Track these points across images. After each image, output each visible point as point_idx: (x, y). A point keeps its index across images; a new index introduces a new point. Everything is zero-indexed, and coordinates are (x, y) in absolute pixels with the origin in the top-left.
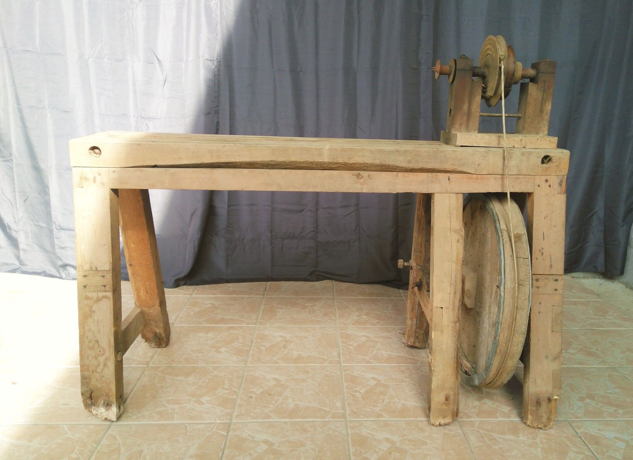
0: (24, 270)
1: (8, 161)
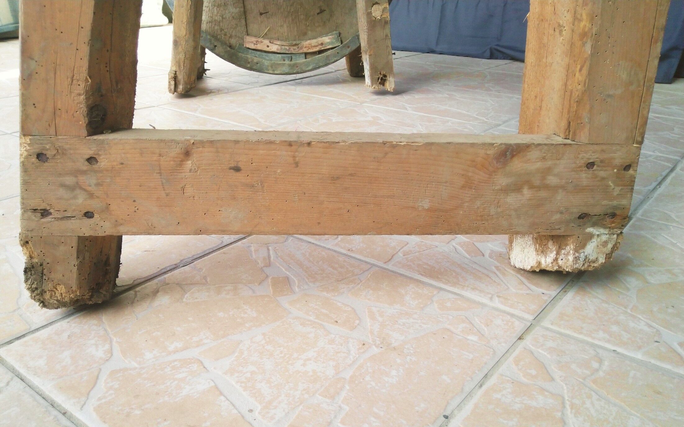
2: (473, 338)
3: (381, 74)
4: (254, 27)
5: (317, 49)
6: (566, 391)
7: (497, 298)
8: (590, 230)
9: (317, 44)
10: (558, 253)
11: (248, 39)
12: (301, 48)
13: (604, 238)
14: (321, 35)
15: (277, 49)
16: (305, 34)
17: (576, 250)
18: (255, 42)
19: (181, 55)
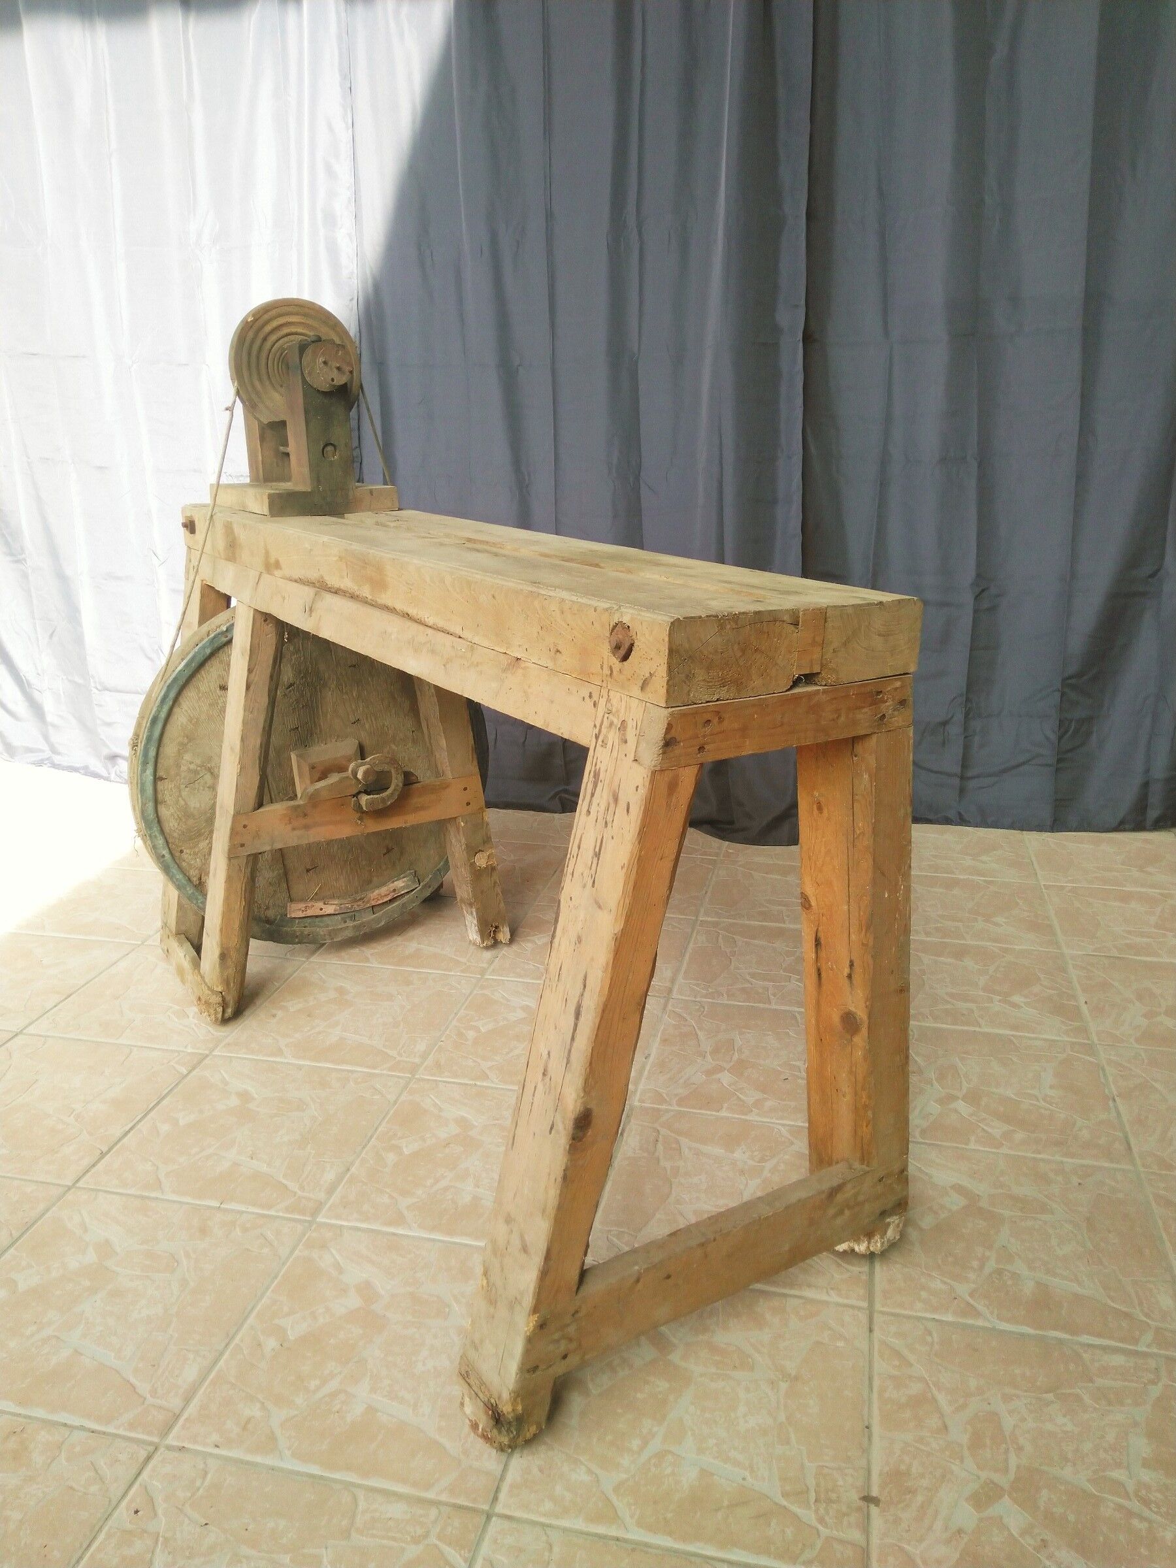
0: (56, 762)
1: (18, 561)
2: (840, 1344)
3: (492, 926)
4: (298, 889)
5: (389, 898)
6: (924, 1372)
7: (832, 1291)
8: (888, 1220)
9: (388, 893)
10: (869, 1243)
11: (294, 906)
12: (368, 902)
13: (897, 1222)
14: (392, 879)
15: (335, 910)
16: (370, 882)
17: (882, 1238)
18: (303, 909)
19: (230, 970)
